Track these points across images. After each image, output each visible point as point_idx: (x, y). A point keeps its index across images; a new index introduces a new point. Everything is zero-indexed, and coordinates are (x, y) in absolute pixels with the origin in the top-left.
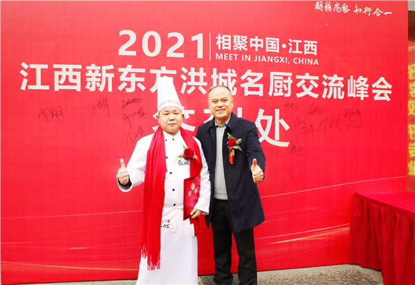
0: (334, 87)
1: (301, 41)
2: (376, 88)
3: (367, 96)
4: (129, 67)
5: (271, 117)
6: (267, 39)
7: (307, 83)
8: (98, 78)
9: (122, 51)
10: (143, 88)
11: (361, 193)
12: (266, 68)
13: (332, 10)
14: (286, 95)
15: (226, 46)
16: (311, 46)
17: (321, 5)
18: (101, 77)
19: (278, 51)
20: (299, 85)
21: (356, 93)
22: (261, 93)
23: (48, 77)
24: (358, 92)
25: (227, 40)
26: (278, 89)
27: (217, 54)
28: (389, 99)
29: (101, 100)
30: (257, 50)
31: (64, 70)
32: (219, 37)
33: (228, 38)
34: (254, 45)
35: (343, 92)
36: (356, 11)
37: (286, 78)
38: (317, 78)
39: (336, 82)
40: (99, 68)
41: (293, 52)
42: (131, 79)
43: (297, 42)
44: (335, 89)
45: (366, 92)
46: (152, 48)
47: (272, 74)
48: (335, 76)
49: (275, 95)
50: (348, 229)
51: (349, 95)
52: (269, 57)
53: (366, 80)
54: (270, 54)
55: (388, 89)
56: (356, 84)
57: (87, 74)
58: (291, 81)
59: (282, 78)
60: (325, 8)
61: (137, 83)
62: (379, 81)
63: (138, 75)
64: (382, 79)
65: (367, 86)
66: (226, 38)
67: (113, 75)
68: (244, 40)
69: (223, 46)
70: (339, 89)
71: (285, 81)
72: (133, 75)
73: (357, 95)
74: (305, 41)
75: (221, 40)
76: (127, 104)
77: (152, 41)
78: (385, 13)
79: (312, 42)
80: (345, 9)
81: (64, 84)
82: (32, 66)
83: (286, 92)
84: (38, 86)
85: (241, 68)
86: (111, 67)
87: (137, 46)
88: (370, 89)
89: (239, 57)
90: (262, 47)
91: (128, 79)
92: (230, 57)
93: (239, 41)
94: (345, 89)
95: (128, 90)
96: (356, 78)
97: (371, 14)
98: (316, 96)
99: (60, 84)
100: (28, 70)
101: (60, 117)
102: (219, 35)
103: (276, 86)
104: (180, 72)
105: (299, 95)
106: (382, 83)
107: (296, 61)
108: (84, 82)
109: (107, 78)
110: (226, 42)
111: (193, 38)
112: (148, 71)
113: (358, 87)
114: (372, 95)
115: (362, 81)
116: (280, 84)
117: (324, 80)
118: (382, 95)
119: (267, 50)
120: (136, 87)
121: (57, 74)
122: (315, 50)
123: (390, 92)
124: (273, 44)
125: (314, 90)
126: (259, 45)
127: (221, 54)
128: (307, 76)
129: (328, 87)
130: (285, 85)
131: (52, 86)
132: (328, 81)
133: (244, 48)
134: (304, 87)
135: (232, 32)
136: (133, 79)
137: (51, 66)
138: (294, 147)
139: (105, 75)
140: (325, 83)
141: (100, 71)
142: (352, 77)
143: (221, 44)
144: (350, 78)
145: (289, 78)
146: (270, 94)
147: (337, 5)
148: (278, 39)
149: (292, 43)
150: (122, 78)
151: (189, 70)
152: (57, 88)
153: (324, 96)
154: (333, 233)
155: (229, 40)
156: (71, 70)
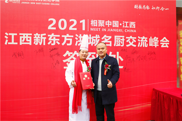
0: (143, 42)
1: (128, 22)
2: (162, 42)
3: (158, 45)
4: (53, 34)
5: (115, 55)
6: (113, 21)
7: (131, 40)
8: (39, 39)
9: (50, 28)
10: (59, 43)
11: (156, 88)
12: (113, 34)
13: (142, 9)
14: (122, 46)
15: (95, 25)
16: (133, 24)
17: (137, 6)
18: (40, 39)
19: (118, 27)
20: (127, 41)
21: (153, 44)
22: (110, 45)
23: (17, 39)
24: (154, 44)
25: (95, 22)
26: (118, 43)
27: (91, 28)
28: (168, 47)
29: (40, 49)
30: (109, 26)
31: (24, 36)
32: (92, 21)
33: (96, 21)
34: (107, 24)
35: (147, 44)
36: (152, 9)
37: (121, 38)
38: (135, 38)
39: (144, 40)
40: (40, 35)
41: (125, 27)
42: (53, 40)
43: (127, 22)
44: (144, 43)
45: (158, 44)
46: (63, 26)
47: (115, 36)
48: (144, 37)
49: (117, 46)
50: (150, 105)
51: (150, 45)
52: (114, 29)
53: (157, 38)
54: (115, 28)
55: (168, 42)
56: (153, 40)
57: (34, 38)
58: (124, 40)
59: (120, 38)
60: (139, 7)
61: (56, 41)
62: (163, 39)
63: (57, 38)
64: (165, 38)
65: (158, 41)
66: (95, 21)
67: (45, 38)
68: (103, 22)
69: (94, 25)
70: (145, 43)
71: (121, 40)
72: (54, 38)
73: (154, 45)
74: (130, 22)
75: (93, 22)
76: (52, 50)
77: (63, 23)
78: (166, 9)
79: (133, 22)
80: (148, 8)
81: (24, 42)
82: (10, 34)
83: (122, 44)
84: (13, 43)
85: (101, 34)
86: (45, 34)
87: (56, 25)
88: (159, 42)
89: (101, 30)
90: (111, 25)
91: (52, 40)
92: (97, 29)
93: (101, 23)
94: (148, 43)
95: (52, 44)
96: (153, 38)
97: (159, 9)
98: (135, 46)
99: (22, 42)
100: (8, 36)
101: (22, 56)
102: (92, 20)
103: (117, 42)
104: (75, 36)
105: (127, 46)
106: (165, 40)
107: (126, 31)
108: (33, 41)
109: (43, 39)
110: (95, 23)
111: (81, 22)
112: (61, 36)
113: (154, 42)
114: (160, 45)
115: (156, 39)
116: (119, 41)
117: (139, 39)
118: (165, 45)
119: (113, 26)
120: (56, 43)
121: (21, 37)
122: (135, 26)
123: (168, 44)
124: (116, 24)
125: (134, 43)
126: (110, 24)
127: (93, 28)
128: (131, 37)
129: (140, 42)
130: (121, 41)
131: (19, 43)
132: (140, 39)
133: (103, 25)
134: (130, 42)
135: (98, 19)
136: (54, 39)
137: (18, 34)
138: (125, 68)
139: (42, 38)
140: (139, 40)
141: (40, 36)
142: (151, 37)
143: (93, 24)
144: (150, 38)
145: (123, 38)
146: (115, 45)
147: (144, 6)
148: (118, 22)
149: (124, 23)
150: (50, 39)
151: (79, 36)
152: (21, 43)
153: (139, 46)
154: (144, 106)
155: (97, 22)
156: (27, 36)
